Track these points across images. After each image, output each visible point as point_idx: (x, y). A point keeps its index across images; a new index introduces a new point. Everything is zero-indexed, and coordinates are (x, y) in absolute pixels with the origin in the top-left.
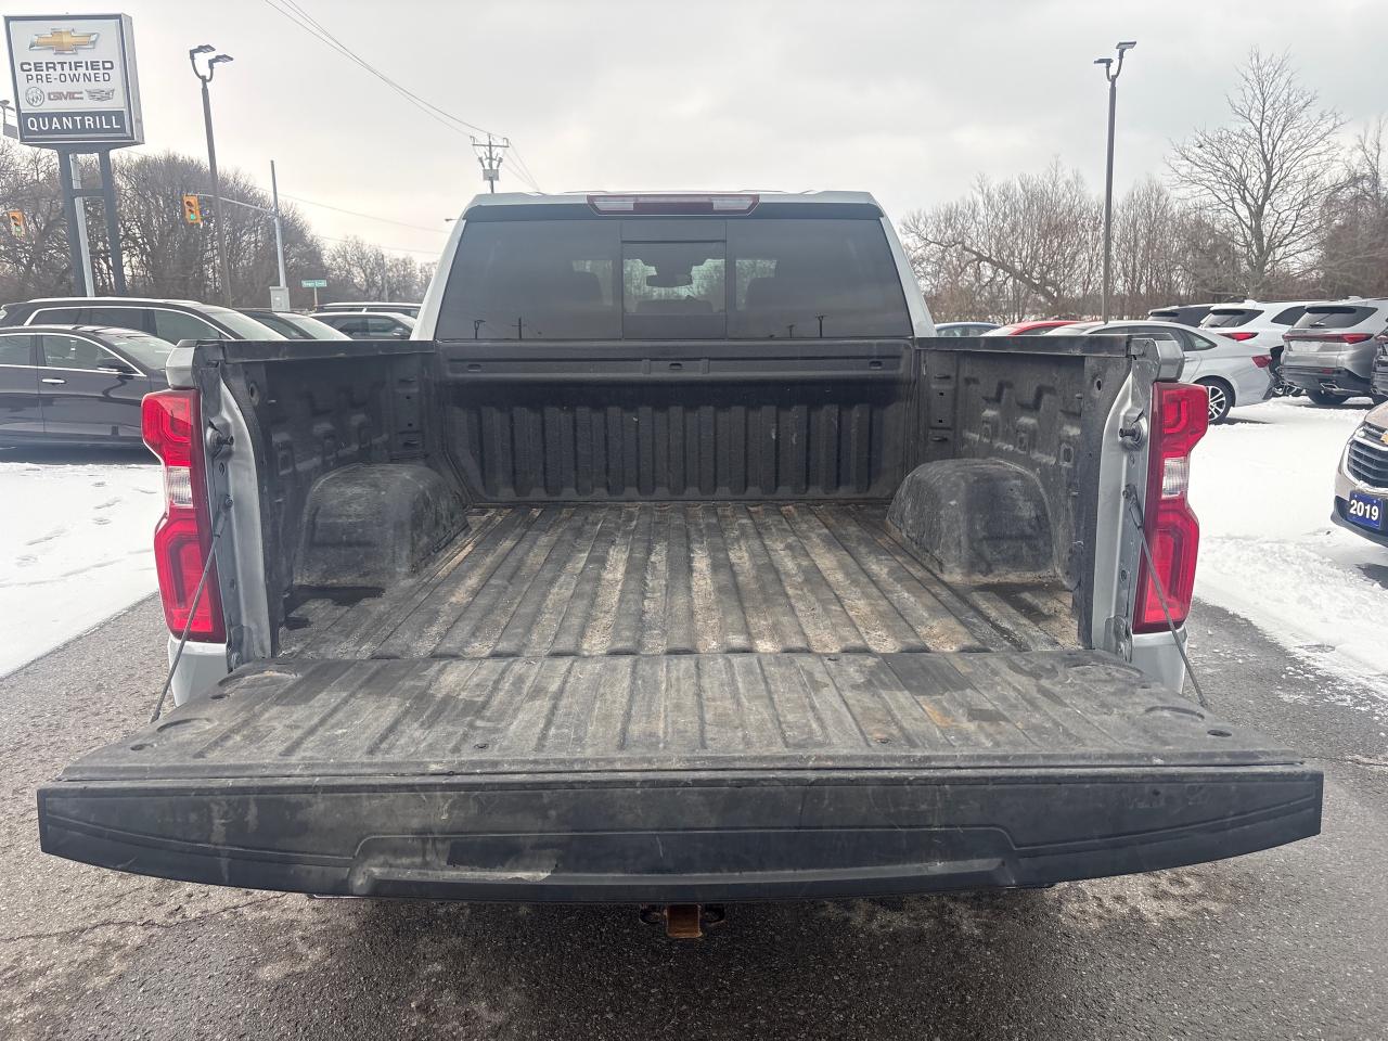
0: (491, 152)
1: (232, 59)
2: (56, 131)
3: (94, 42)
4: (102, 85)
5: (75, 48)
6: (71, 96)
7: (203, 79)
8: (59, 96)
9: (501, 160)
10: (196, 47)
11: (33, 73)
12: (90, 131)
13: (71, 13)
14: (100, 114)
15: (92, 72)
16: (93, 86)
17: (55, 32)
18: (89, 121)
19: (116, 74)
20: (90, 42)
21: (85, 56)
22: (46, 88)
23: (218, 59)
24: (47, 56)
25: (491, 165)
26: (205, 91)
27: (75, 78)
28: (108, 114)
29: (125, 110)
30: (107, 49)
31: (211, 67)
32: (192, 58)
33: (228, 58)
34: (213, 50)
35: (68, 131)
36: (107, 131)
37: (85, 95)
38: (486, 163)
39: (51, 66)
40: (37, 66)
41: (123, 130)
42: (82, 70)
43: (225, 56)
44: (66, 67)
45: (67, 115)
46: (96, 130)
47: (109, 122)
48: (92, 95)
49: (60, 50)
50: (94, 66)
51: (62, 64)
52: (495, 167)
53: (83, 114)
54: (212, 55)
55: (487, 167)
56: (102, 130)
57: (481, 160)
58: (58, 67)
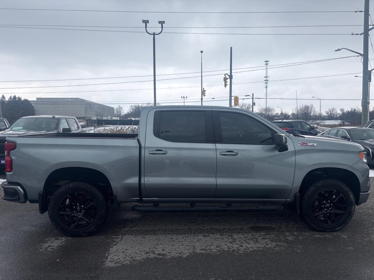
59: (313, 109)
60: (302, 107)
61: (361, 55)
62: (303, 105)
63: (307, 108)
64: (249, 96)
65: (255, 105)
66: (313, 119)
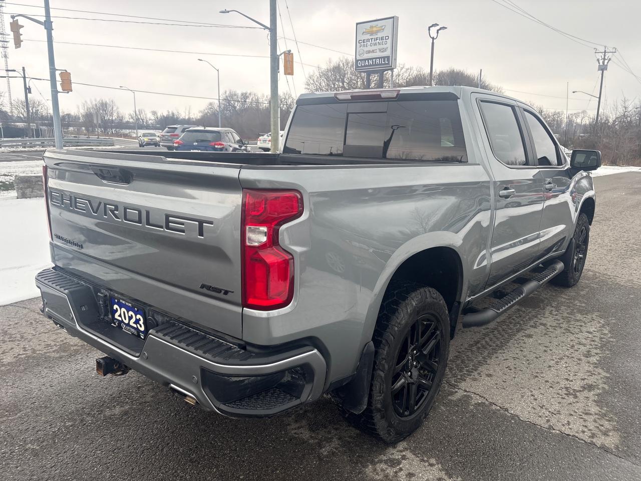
0: (605, 56)
1: (446, 28)
2: (367, 66)
3: (383, 29)
4: (385, 46)
5: (377, 32)
6: (373, 51)
7: (433, 38)
8: (369, 52)
9: (610, 59)
10: (431, 25)
11: (362, 44)
12: (378, 65)
13: (378, 18)
14: (381, 58)
15: (381, 41)
16: (381, 47)
17: (372, 27)
18: (378, 61)
19: (389, 41)
20: (382, 29)
21: (380, 35)
22: (366, 49)
23: (441, 29)
24: (368, 37)
25: (603, 63)
26: (433, 43)
27: (375, 44)
28: (384, 58)
29: (391, 56)
30: (387, 32)
31: (438, 33)
32: (429, 30)
33: (444, 28)
34: (438, 25)
35: (371, 65)
36: (384, 64)
37: (378, 51)
38: (601, 62)
39: (368, 40)
40: (364, 41)
41: (388, 64)
42: (378, 41)
43: (444, 27)
44: (373, 40)
45: (371, 59)
46: (380, 65)
47: (384, 61)
48: (380, 50)
49: (372, 33)
50: (382, 38)
51: (372, 39)
52: (606, 64)
53: (376, 58)
54: (438, 28)
55: (601, 64)
56: (382, 64)
57: (598, 60)
58: (370, 40)
59: (115, 108)
60: (94, 103)
61: (266, 27)
62: (96, 101)
63: (104, 106)
64: (15, 71)
65: (30, 92)
66: (116, 127)
